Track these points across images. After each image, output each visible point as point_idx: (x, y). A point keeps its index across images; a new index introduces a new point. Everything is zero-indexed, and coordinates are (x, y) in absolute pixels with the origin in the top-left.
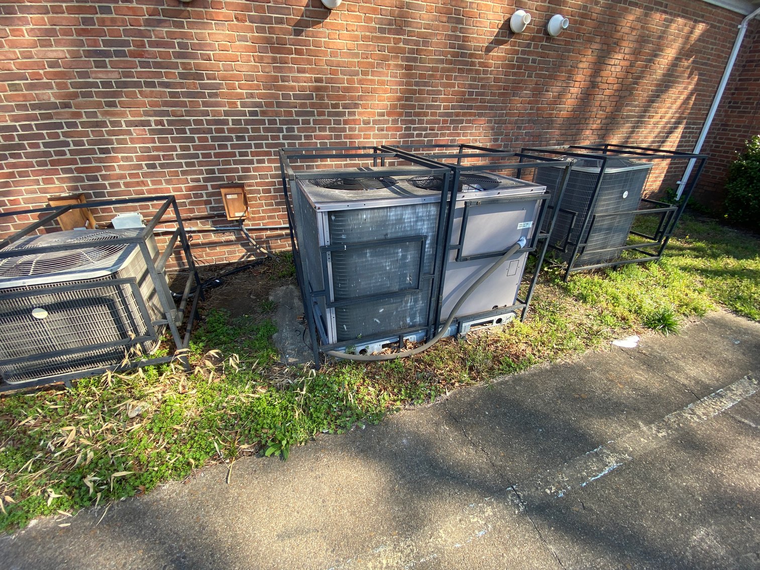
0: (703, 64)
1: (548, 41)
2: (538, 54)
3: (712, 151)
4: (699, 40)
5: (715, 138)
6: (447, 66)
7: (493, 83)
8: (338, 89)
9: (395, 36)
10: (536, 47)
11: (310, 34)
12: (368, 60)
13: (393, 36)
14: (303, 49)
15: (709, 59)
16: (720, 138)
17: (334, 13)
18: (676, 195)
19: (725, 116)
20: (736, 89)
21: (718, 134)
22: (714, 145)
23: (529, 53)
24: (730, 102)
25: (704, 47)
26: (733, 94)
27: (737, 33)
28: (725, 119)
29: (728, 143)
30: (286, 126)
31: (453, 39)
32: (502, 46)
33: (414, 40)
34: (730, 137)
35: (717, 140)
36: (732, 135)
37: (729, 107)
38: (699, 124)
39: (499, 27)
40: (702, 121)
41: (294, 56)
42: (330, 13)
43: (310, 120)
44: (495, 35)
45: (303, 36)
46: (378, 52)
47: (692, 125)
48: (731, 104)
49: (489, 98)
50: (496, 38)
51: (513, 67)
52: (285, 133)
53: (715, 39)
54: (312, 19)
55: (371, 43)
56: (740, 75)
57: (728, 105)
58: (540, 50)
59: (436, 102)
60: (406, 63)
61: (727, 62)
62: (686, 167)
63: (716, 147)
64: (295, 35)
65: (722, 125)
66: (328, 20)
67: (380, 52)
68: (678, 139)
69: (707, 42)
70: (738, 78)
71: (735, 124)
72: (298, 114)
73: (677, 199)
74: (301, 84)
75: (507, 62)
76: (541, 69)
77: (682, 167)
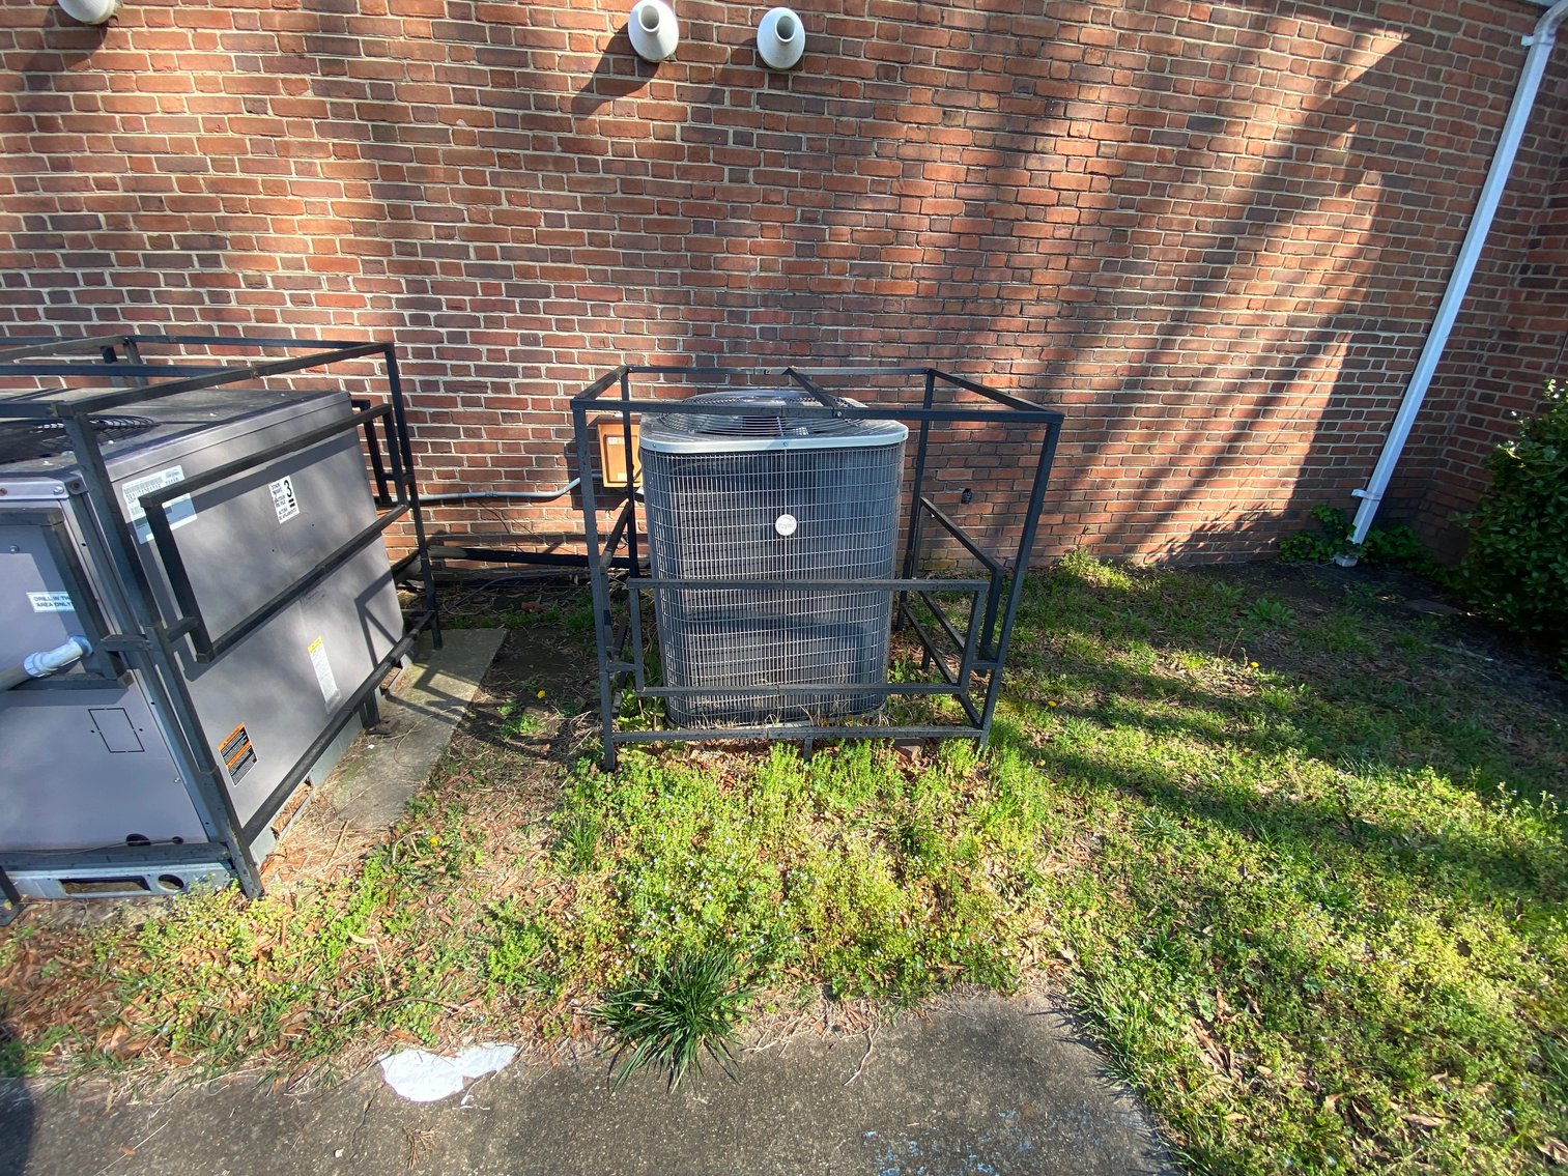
0: (1399, 150)
1: (778, 84)
2: (753, 120)
3: (1472, 408)
4: (1366, 78)
5: (1482, 371)
6: (462, 148)
7: (619, 195)
8: (158, 204)
9: (288, 76)
10: (741, 99)
11: (67, 84)
12: (222, 135)
13: (282, 76)
14: (56, 118)
15: (1417, 136)
16: (1495, 374)
17: (113, 34)
18: (1349, 528)
19: (1513, 308)
20: (1542, 230)
21: (1490, 361)
22: (1479, 391)
23: (722, 116)
24: (1525, 269)
25: (1390, 100)
26: (1534, 244)
27: (1521, 59)
28: (1511, 317)
29: (1516, 390)
30: (47, 290)
31: (460, 77)
32: (624, 99)
33: (343, 82)
34: (1522, 369)
35: (1488, 377)
36: (1528, 366)
37: (1523, 283)
38: (1414, 328)
39: (604, 45)
40: (1423, 322)
41: (37, 134)
42: (105, 33)
43: (102, 274)
44: (594, 67)
45: (50, 90)
46: (247, 115)
47: (1382, 329)
48: (1529, 275)
49: (616, 233)
50: (599, 76)
51: (676, 153)
52: (48, 304)
53: (1434, 75)
54: (64, 52)
55: (223, 94)
56: (1553, 189)
57: (1519, 277)
58: (757, 109)
59: (452, 239)
60: (336, 141)
61: (1495, 148)
62: (1379, 451)
63: (1484, 398)
64: (31, 89)
65: (1503, 335)
66: (103, 50)
67: (254, 116)
68: (1336, 371)
69: (1403, 85)
70: (1547, 198)
71: (1538, 333)
72: (70, 261)
73: (1357, 537)
74: (66, 195)
75: (652, 140)
76: (775, 161)
77: (1365, 451)
